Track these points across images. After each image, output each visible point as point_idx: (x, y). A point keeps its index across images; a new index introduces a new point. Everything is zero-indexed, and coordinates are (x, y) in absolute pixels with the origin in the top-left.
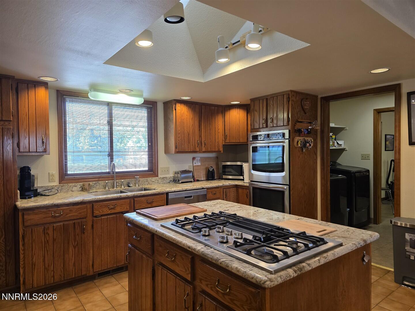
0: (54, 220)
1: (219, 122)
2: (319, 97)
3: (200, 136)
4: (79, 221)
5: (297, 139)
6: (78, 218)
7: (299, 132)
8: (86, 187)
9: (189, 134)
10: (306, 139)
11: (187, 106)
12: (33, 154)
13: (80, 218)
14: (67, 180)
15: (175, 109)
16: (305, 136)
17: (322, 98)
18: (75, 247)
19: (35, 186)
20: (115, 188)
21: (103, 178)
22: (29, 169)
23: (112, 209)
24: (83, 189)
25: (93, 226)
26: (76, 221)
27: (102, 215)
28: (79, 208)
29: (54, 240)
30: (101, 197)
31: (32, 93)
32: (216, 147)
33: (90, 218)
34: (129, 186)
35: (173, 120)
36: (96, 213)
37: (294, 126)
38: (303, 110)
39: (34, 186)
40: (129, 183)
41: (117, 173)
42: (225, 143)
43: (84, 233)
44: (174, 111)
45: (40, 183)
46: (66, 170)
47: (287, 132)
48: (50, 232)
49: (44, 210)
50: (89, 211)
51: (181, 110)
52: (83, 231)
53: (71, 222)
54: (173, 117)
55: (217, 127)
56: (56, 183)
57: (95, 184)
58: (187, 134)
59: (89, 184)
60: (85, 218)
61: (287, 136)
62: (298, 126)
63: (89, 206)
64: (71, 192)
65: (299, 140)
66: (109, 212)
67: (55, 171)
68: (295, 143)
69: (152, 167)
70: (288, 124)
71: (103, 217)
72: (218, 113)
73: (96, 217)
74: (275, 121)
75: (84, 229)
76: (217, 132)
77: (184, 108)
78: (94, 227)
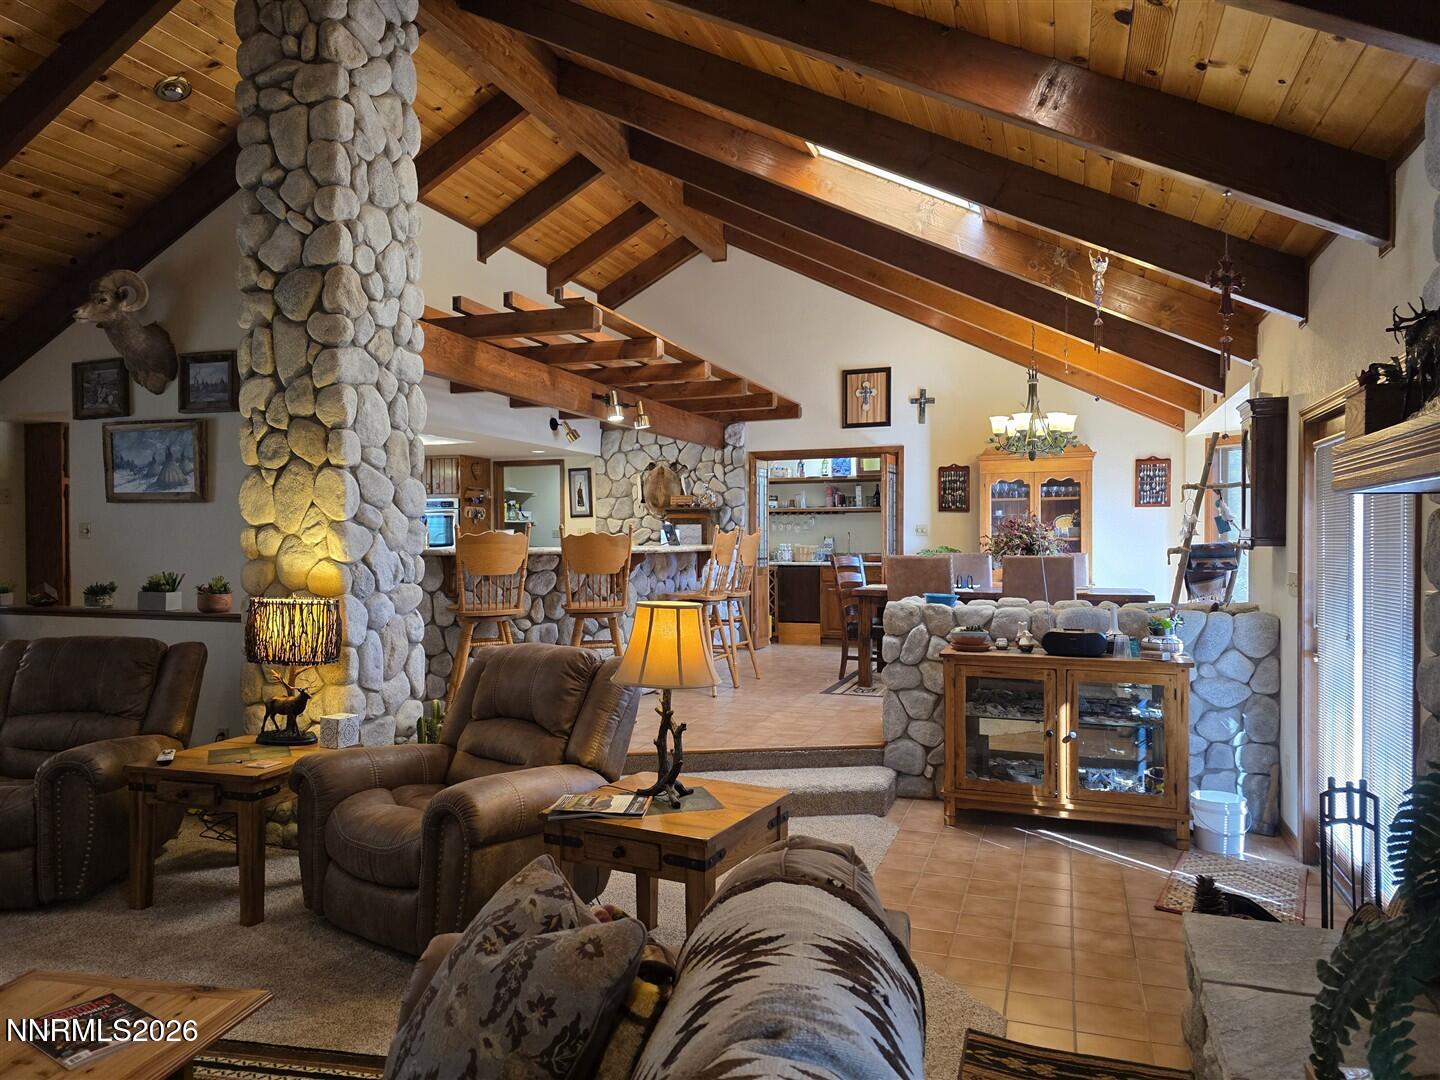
2: (492, 460)
5: (467, 508)
7: (469, 501)
10: (478, 508)
16: (475, 505)
17: (495, 462)
37: (464, 493)
38: (475, 476)
47: (456, 501)
61: (456, 505)
62: (469, 494)
65: (469, 510)
68: (466, 514)
70: (458, 492)
74: (442, 487)
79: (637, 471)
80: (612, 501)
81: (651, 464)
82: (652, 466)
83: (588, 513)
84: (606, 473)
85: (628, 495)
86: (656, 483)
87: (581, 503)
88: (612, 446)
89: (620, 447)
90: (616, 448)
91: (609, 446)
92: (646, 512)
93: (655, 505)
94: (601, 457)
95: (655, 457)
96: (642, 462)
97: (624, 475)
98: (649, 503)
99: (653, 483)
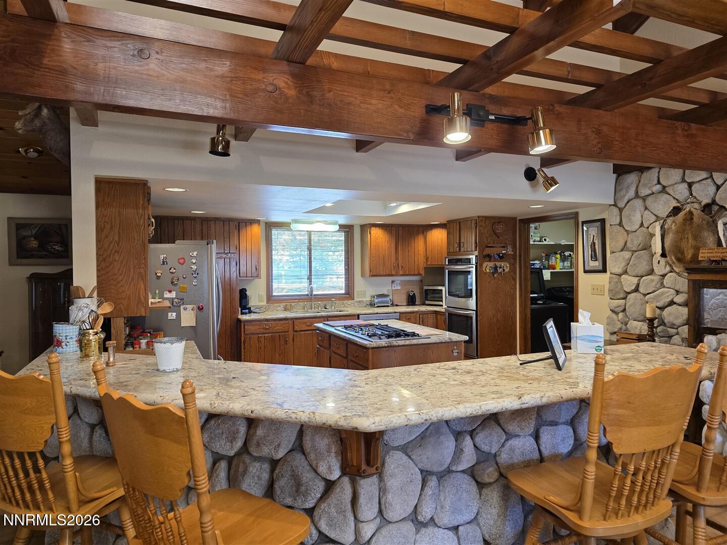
0: (265, 331)
1: (419, 244)
2: (518, 219)
3: (397, 259)
4: (284, 334)
5: (486, 264)
6: (283, 331)
7: (489, 257)
8: (289, 307)
9: (384, 258)
10: (498, 264)
11: (382, 228)
12: (249, 278)
13: (284, 332)
14: (273, 300)
15: (370, 233)
18: (280, 355)
19: (250, 304)
20: (313, 310)
21: (302, 299)
22: (245, 290)
23: (309, 326)
24: (286, 309)
25: (293, 339)
26: (281, 334)
27: (301, 331)
28: (283, 323)
29: (265, 347)
30: (300, 315)
31: (249, 229)
32: (416, 270)
33: (291, 333)
34: (326, 308)
35: (367, 243)
36: (296, 328)
37: (482, 251)
38: (495, 234)
39: (248, 304)
40: (326, 305)
41: (315, 295)
42: (426, 265)
43: (287, 344)
44: (369, 235)
45: (253, 303)
46: (272, 293)
47: (472, 258)
48: (262, 340)
49: (259, 323)
50: (291, 327)
51: (376, 233)
52: (286, 342)
53: (277, 334)
54: (368, 241)
55: (416, 248)
56: (264, 303)
57: (296, 305)
58: (382, 257)
59: (291, 305)
60: (288, 332)
61: (473, 262)
63: (290, 322)
64: (276, 311)
66: (306, 329)
67: (264, 293)
68: (484, 269)
69: (349, 291)
70: (475, 250)
71: (301, 333)
72: (418, 234)
73: (296, 331)
74: (466, 246)
75: (287, 341)
76: (416, 254)
77: (379, 232)
78: (295, 340)
79: (658, 218)
80: (627, 255)
81: (674, 208)
82: (676, 211)
83: (601, 268)
84: (620, 224)
85: (647, 247)
86: (681, 232)
87: (594, 257)
88: (627, 192)
89: (637, 192)
90: (631, 193)
91: (623, 192)
92: (668, 269)
93: (679, 260)
94: (615, 205)
95: (681, 198)
96: (663, 206)
97: (642, 225)
98: (671, 258)
99: (677, 232)
